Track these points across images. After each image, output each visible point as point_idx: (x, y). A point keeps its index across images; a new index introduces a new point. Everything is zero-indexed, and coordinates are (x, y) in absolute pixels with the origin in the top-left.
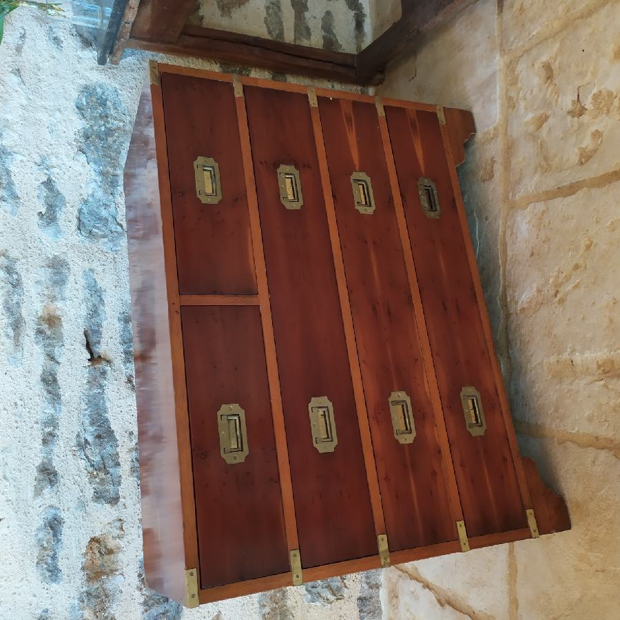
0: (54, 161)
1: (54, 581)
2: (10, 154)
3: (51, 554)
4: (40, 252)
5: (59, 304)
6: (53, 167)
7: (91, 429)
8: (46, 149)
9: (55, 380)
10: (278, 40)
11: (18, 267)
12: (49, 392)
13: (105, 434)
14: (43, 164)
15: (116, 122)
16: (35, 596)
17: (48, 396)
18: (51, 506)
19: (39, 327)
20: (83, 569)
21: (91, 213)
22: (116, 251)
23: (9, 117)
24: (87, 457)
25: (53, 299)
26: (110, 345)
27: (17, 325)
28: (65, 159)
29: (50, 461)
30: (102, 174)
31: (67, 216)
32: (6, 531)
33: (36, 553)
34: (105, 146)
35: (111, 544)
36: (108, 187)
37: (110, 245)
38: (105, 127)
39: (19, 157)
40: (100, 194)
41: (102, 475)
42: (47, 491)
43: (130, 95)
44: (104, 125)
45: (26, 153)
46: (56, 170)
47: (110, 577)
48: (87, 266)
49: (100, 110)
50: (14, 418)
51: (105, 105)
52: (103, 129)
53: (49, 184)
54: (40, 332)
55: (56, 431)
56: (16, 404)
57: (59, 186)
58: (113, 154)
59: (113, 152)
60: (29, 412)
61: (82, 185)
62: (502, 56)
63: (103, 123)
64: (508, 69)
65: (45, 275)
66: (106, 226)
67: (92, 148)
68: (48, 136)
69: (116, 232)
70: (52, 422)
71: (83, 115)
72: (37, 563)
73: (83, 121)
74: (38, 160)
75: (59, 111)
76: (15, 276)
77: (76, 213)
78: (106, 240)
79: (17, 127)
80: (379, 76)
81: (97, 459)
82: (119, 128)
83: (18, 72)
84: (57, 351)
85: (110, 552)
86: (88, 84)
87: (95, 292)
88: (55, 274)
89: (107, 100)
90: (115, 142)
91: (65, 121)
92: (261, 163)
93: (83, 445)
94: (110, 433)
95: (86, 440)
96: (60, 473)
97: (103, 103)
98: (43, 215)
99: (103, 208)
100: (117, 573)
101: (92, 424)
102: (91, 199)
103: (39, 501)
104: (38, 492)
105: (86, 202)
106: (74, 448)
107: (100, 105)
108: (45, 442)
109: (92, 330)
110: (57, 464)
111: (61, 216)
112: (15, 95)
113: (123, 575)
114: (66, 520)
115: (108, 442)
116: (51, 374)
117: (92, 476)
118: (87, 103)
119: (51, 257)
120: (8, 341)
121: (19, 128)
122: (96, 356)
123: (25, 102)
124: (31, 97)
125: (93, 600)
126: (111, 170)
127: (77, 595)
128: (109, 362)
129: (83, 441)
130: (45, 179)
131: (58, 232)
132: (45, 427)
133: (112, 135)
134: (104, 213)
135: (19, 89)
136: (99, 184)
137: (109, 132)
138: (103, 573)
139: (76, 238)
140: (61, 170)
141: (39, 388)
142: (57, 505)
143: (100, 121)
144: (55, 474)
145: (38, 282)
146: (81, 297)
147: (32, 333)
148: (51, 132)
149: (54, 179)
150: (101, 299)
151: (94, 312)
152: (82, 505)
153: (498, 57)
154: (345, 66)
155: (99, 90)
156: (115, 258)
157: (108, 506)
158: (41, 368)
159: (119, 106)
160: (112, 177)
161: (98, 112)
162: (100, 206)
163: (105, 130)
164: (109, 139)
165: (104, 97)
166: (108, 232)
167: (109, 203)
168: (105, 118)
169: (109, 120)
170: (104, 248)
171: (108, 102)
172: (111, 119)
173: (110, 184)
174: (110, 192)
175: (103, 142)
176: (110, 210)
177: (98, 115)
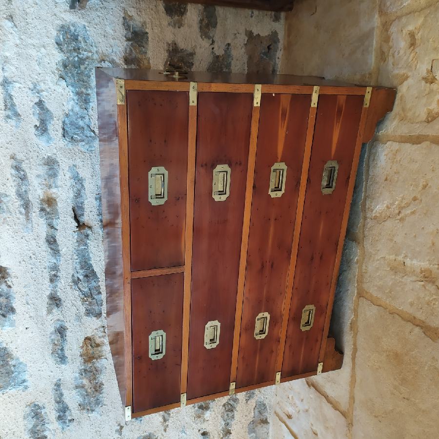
0: (42, 86)
1: (63, 363)
2: (10, 83)
3: (60, 348)
4: (38, 154)
5: (54, 190)
6: (43, 91)
7: (81, 271)
8: (36, 77)
9: (55, 241)
11: (24, 166)
12: (52, 249)
13: (90, 274)
14: (35, 89)
15: (85, 53)
16: (52, 372)
17: (51, 251)
18: (58, 320)
19: (42, 206)
20: (81, 356)
21: (72, 124)
22: (91, 151)
23: (7, 54)
24: (80, 289)
25: (50, 187)
26: (90, 216)
27: (27, 205)
28: (51, 85)
29: (56, 292)
30: (78, 94)
31: (55, 127)
32: (30, 335)
33: (51, 347)
34: (79, 72)
35: (98, 341)
36: (82, 103)
37: (87, 147)
38: (78, 57)
39: (17, 85)
40: (77, 109)
41: (90, 300)
42: (55, 310)
43: (95, 30)
44: (77, 56)
45: (22, 81)
46: (44, 93)
47: (99, 360)
48: (71, 162)
49: (74, 44)
50: (30, 266)
51: (77, 40)
52: (76, 59)
53: (40, 104)
54: (42, 210)
55: (59, 274)
56: (30, 257)
57: (47, 105)
58: (85, 78)
59: (85, 76)
60: (40, 262)
61: (64, 103)
62: (380, 16)
63: (76, 54)
64: (383, 27)
65: (42, 170)
66: (83, 133)
67: (70, 75)
68: (37, 67)
69: (90, 137)
70: (55, 268)
71: (61, 49)
72: (52, 353)
73: (62, 54)
74: (32, 86)
75: (44, 47)
76: (22, 173)
77: (61, 124)
78: (83, 143)
79: (14, 62)
81: (86, 290)
82: (88, 58)
83: (11, 18)
84: (55, 222)
85: (98, 345)
86: (64, 23)
87: (78, 180)
88: (50, 169)
89: (78, 35)
90: (86, 68)
91: (48, 54)
93: (76, 282)
94: (94, 273)
95: (78, 278)
96: (63, 299)
97: (75, 38)
98: (38, 127)
99: (80, 119)
100: (103, 357)
101: (82, 268)
102: (71, 113)
103: (50, 317)
104: (49, 312)
105: (67, 115)
106: (71, 284)
107: (73, 40)
108: (51, 281)
109: (78, 206)
110: (60, 294)
111: (50, 127)
112: (10, 36)
113: (107, 359)
114: (68, 327)
115: (93, 279)
116: (52, 237)
117: (83, 301)
118: (64, 39)
119: (46, 157)
120: (21, 216)
121: (16, 63)
122: (81, 224)
123: (18, 42)
124: (22, 37)
125: (88, 374)
126: (84, 91)
127: (78, 371)
128: (90, 228)
129: (76, 279)
130: (37, 100)
131: (49, 139)
132: (51, 271)
133: (84, 64)
134: (81, 123)
135: (13, 32)
136: (76, 101)
137: (82, 61)
138: (93, 358)
139: (62, 143)
140: (48, 93)
141: (45, 246)
142: (62, 319)
143: (74, 53)
144: (60, 300)
145: (38, 176)
146: (69, 184)
147: (37, 211)
148: (39, 64)
149: (43, 100)
150: (83, 186)
151: (78, 195)
152: (79, 318)
153: (377, 16)
155: (72, 28)
156: (90, 156)
157: (94, 318)
158: (45, 233)
159: (88, 40)
160: (85, 96)
161: (72, 46)
162: (78, 118)
163: (78, 60)
164: (81, 66)
165: (76, 34)
166: (85, 137)
167: (84, 116)
168: (78, 50)
169: (81, 51)
170: (83, 149)
171: (79, 37)
172: (82, 51)
173: (84, 101)
174: (84, 107)
175: (77, 70)
176: (85, 120)
177: (73, 48)
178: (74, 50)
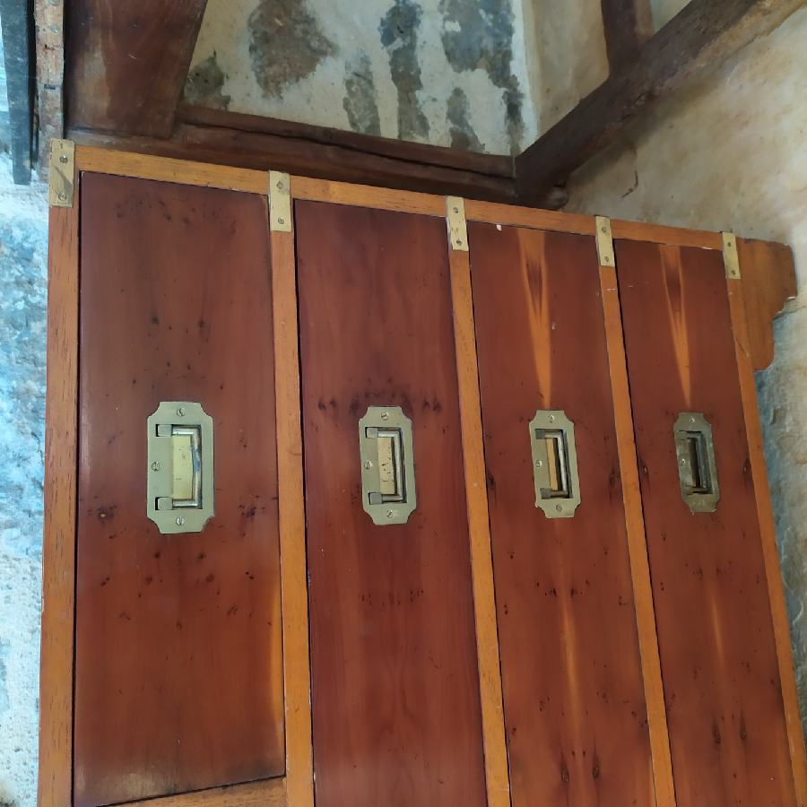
10: (369, 134)
30: (14, 394)
34: (24, 339)
36: (25, 420)
38: (27, 302)
40: (8, 435)
44: (24, 298)
49: (17, 270)
51: (29, 260)
52: (21, 305)
63: (22, 294)
66: (17, 502)
78: (15, 532)
80: (557, 194)
89: (33, 250)
92: (321, 406)
97: (24, 257)
99: (16, 463)
107: (17, 261)
136: (9, 415)
143: (15, 292)
154: (492, 176)
155: (18, 234)
160: (34, 400)
161: (12, 275)
162: (8, 460)
163: (24, 309)
164: (32, 324)
165: (26, 245)
166: (21, 515)
167: (26, 454)
168: (27, 286)
171: (35, 255)
173: (31, 414)
174: (30, 431)
175: (18, 333)
176: (29, 467)
177: (13, 280)
178: (18, 283)
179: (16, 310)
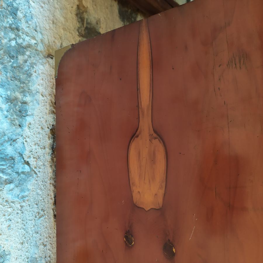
15: (27, 38)
22: (23, 197)
30: (9, 100)
34: (15, 65)
36: (15, 117)
37: (17, 191)
38: (16, 42)
40: (5, 125)
43: (42, 10)
44: (15, 39)
49: (10, 19)
51: (16, 15)
52: (13, 43)
58: (23, 77)
59: (24, 74)
63: (14, 36)
66: (12, 167)
69: (23, 173)
78: (12, 186)
82: (29, 46)
89: (17, 9)
90: (26, 61)
97: (13, 11)
99: (9, 143)
126: (19, 96)
133: (23, 54)
134: (9, 150)
136: (6, 113)
137: (21, 49)
143: (10, 34)
156: (22, 207)
159: (30, 21)
160: (20, 104)
161: (8, 22)
162: (6, 141)
166: (15, 175)
167: (14, 137)
168: (16, 31)
169: (21, 34)
170: (10, 197)
171: (19, 12)
172: (23, 33)
173: (19, 113)
174: (18, 123)
175: (12, 61)
176: (16, 145)
177: (8, 26)
179: (11, 46)
